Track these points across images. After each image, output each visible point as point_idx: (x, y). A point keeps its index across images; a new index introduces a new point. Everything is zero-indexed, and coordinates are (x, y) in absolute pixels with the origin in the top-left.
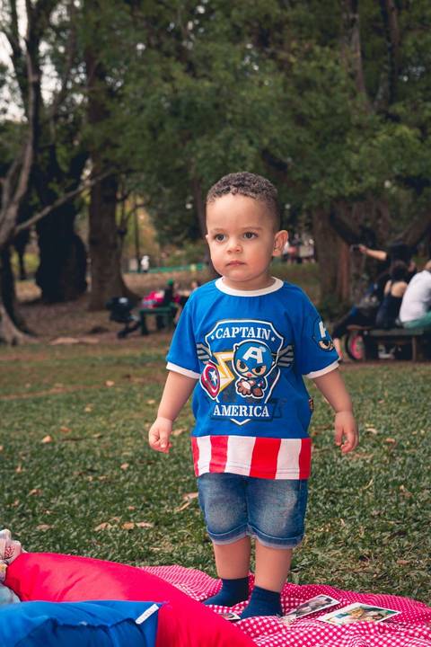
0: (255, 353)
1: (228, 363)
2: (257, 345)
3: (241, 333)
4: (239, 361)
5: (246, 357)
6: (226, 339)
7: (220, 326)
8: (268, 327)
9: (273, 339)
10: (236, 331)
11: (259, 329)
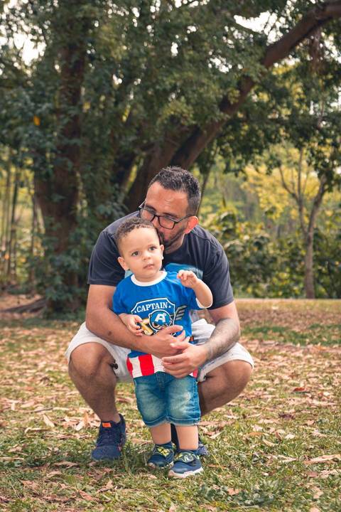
0: (161, 317)
1: (148, 325)
2: (162, 312)
3: (151, 307)
4: (153, 323)
5: (157, 320)
6: (144, 312)
7: (139, 305)
8: (165, 301)
9: (170, 307)
10: (148, 306)
11: (161, 303)
